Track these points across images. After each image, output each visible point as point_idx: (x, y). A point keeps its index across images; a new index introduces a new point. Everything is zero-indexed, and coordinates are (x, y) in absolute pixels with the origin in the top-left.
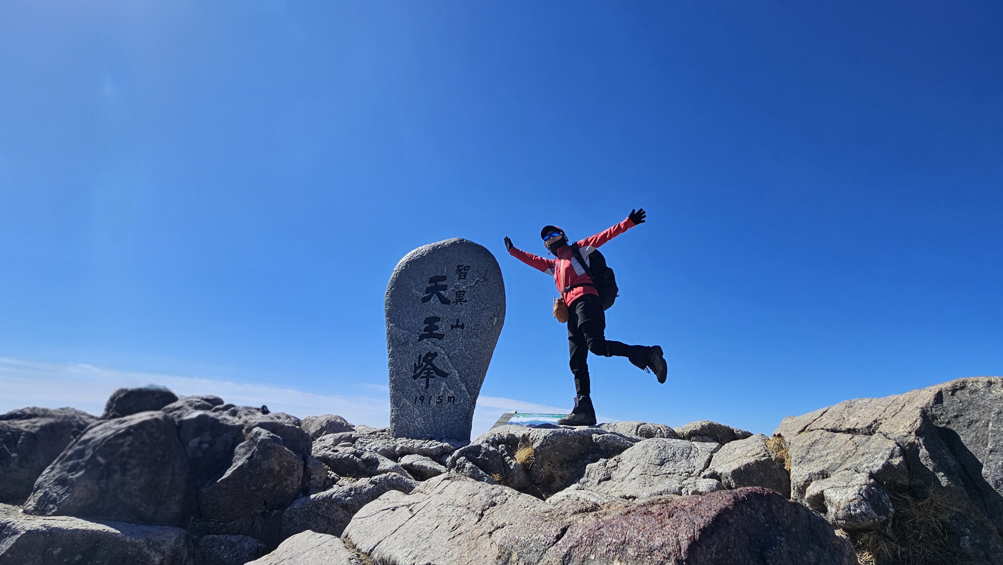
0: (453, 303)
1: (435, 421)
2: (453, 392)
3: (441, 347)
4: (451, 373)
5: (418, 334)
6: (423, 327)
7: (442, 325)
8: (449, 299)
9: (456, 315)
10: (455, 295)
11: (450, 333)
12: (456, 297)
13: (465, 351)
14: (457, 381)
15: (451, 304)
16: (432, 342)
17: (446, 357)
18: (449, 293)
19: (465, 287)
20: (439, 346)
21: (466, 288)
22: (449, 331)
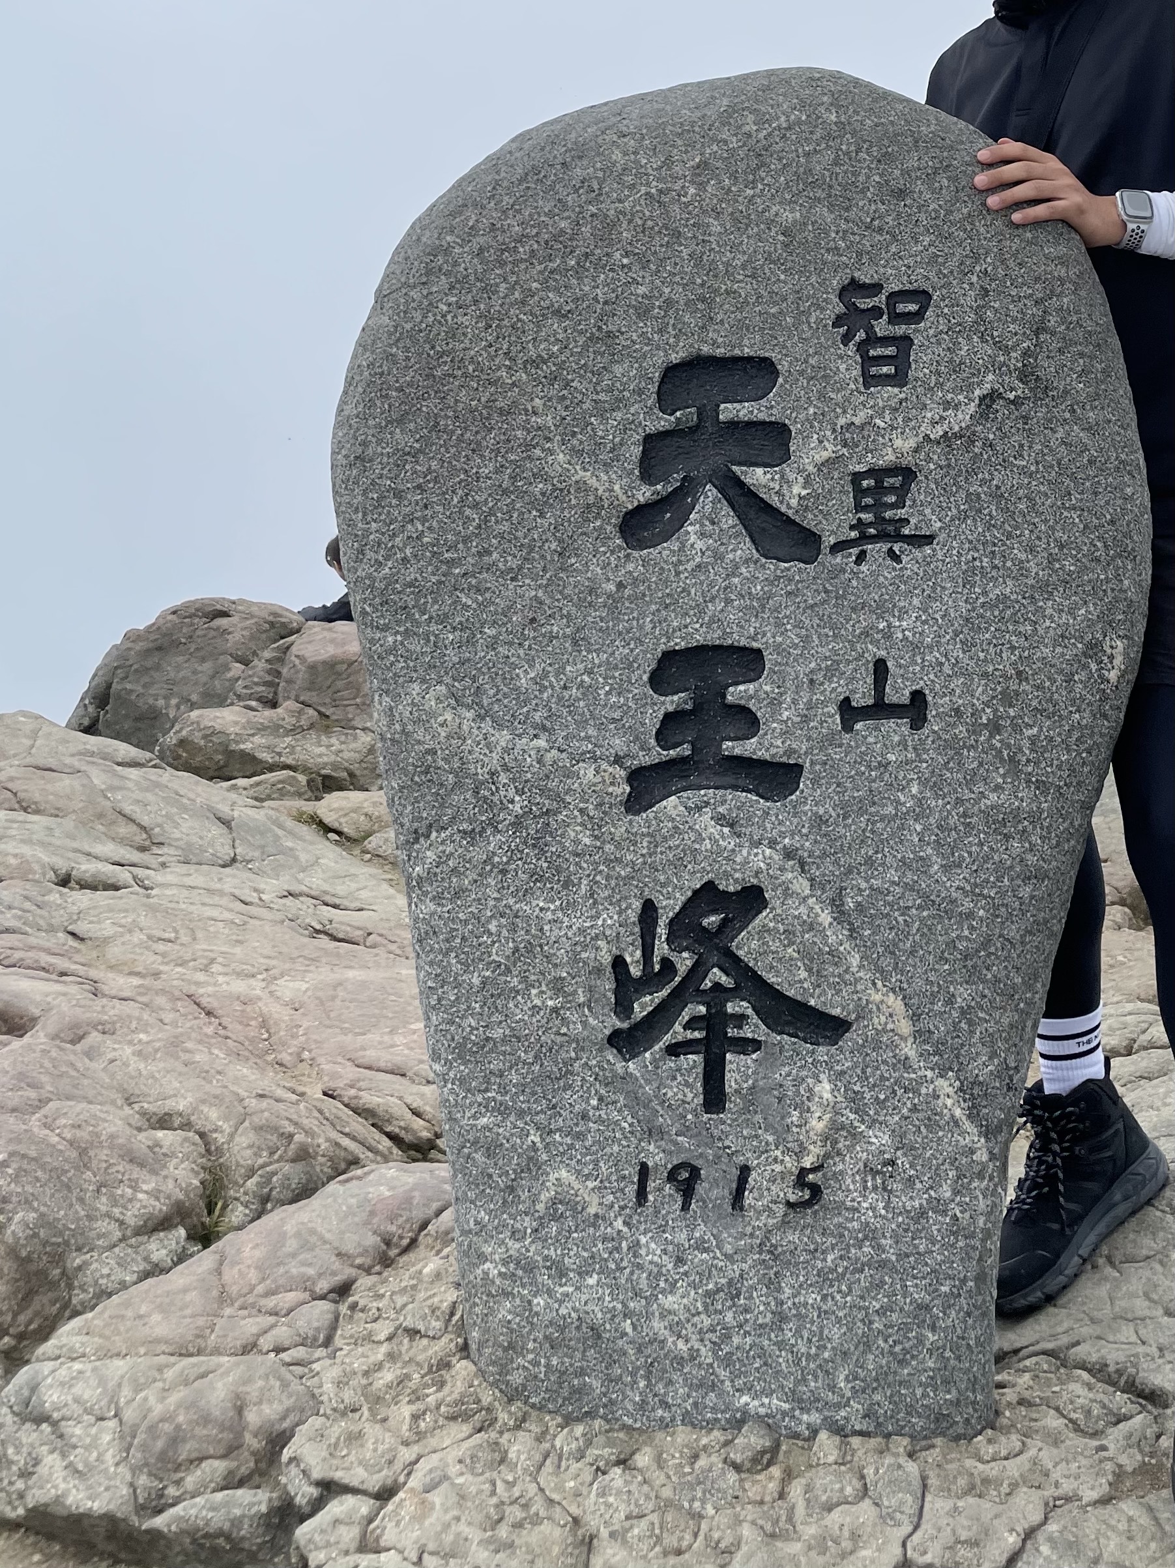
0: (837, 548)
1: (781, 1318)
2: (886, 1139)
3: (789, 854)
4: (863, 1012)
5: (618, 760)
6: (652, 719)
7: (775, 703)
8: (809, 521)
9: (866, 633)
10: (850, 500)
11: (836, 754)
12: (859, 508)
13: (945, 868)
14: (907, 1067)
15: (825, 558)
16: (720, 819)
17: (825, 918)
18: (807, 483)
19: (912, 443)
20: (772, 844)
21: (916, 450)
22: (831, 740)
